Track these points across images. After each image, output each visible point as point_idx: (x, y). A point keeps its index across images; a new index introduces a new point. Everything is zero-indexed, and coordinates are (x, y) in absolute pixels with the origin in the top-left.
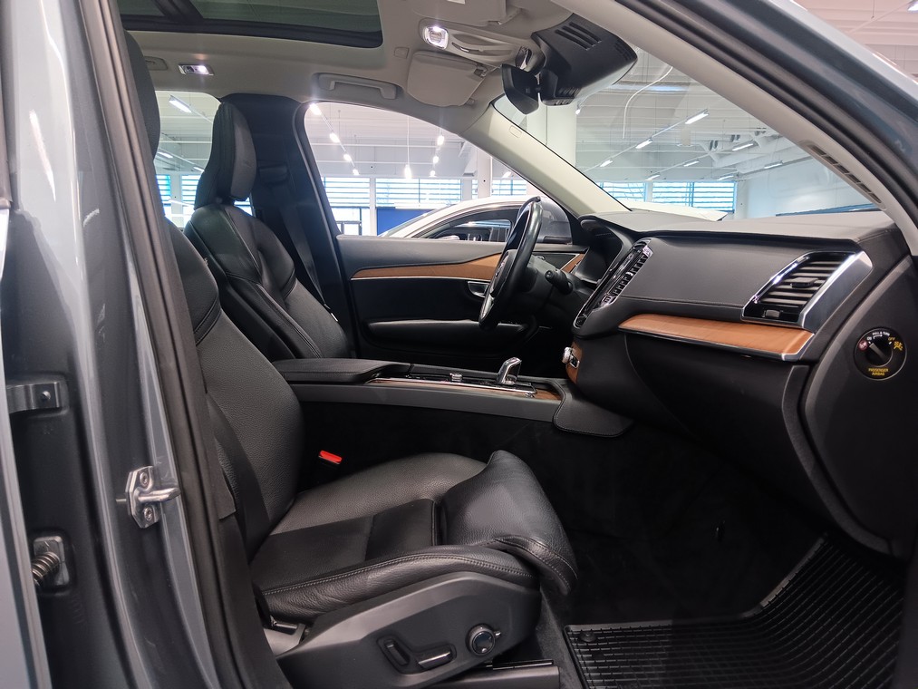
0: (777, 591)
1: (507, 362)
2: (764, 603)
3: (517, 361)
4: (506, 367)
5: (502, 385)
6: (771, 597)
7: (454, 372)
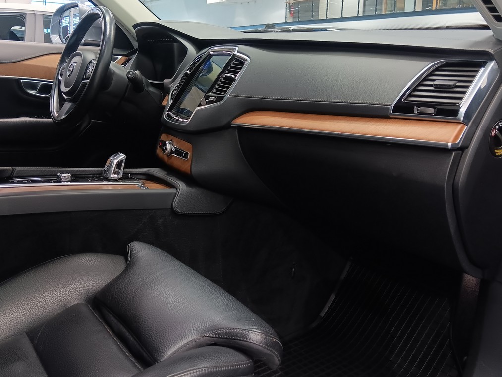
0: (329, 304)
1: (111, 158)
2: (322, 314)
3: (122, 156)
4: (111, 163)
5: (109, 180)
6: (326, 309)
7: (62, 172)
